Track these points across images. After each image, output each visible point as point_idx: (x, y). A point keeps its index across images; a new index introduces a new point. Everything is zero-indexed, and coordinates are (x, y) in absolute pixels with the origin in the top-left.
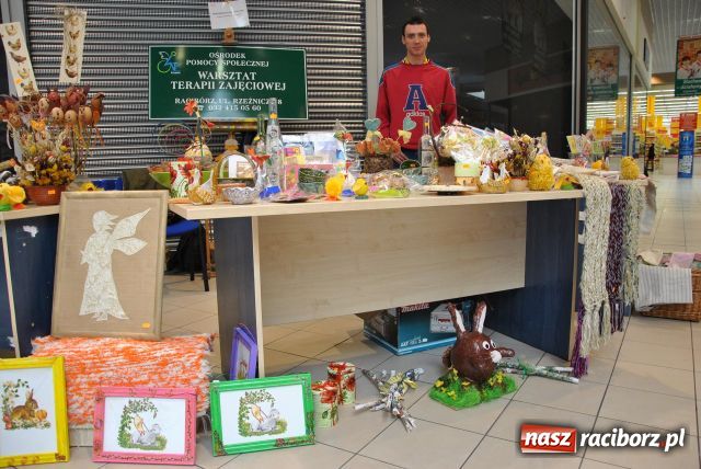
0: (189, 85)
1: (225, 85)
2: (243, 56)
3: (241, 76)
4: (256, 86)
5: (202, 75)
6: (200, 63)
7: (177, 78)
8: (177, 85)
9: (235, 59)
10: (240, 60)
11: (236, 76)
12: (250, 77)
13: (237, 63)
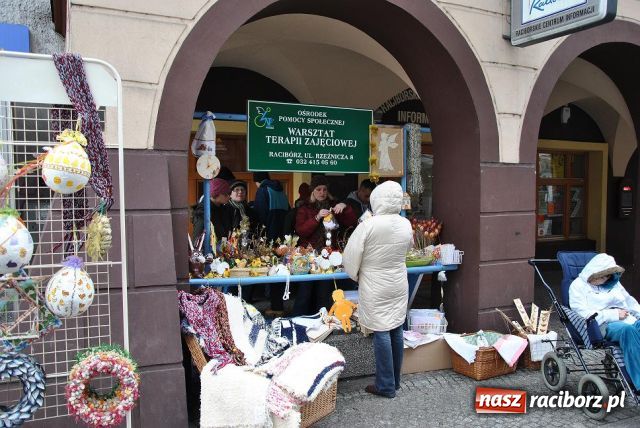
0: (281, 140)
1: (310, 141)
2: (325, 115)
3: (323, 134)
4: (334, 143)
5: (291, 131)
6: (290, 119)
7: (271, 133)
8: (271, 140)
9: (319, 118)
10: (322, 118)
11: (318, 133)
12: (330, 134)
13: (320, 121)
